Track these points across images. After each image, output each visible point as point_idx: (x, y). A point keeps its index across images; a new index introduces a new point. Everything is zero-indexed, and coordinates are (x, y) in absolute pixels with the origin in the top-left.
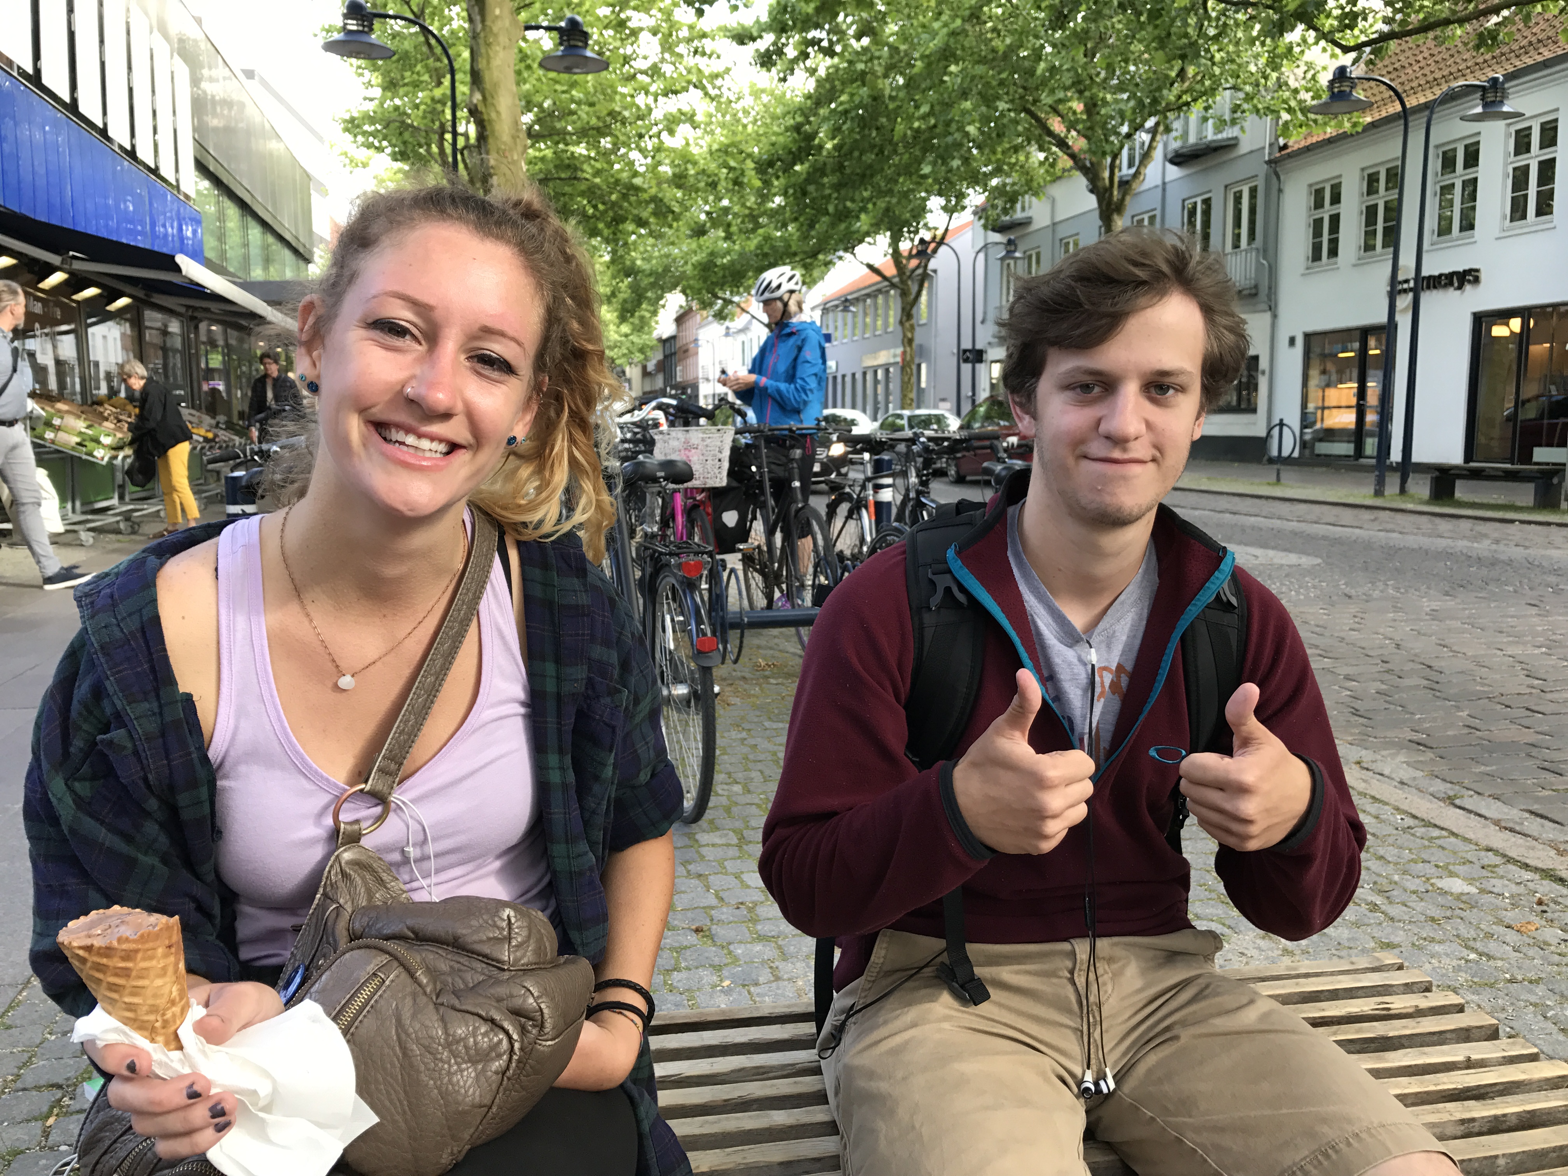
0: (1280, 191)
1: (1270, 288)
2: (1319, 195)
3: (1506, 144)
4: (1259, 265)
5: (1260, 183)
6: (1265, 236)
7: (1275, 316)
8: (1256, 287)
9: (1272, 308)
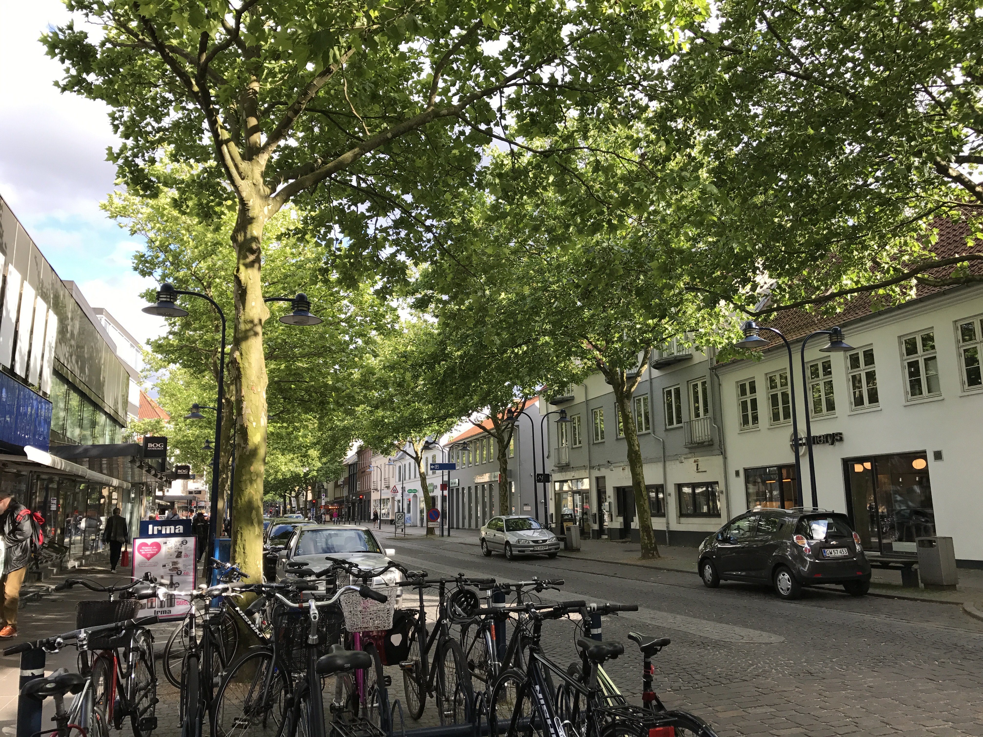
0: (720, 385)
1: (720, 441)
2: (742, 388)
3: (846, 363)
4: (712, 428)
5: (708, 379)
6: (714, 411)
7: (725, 458)
8: (712, 440)
9: (723, 453)
